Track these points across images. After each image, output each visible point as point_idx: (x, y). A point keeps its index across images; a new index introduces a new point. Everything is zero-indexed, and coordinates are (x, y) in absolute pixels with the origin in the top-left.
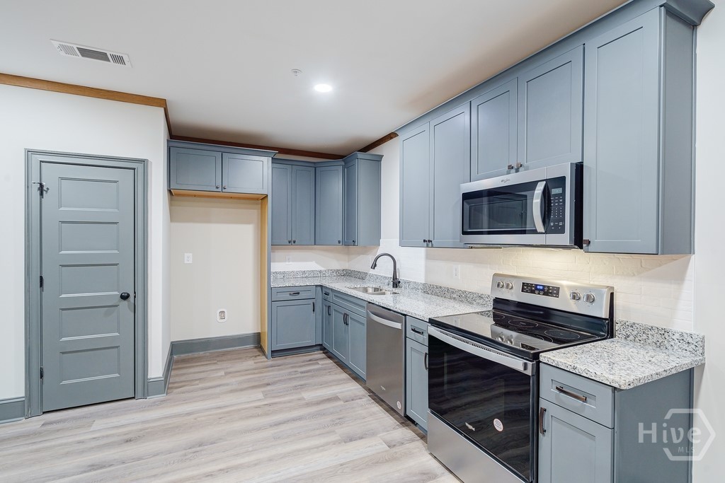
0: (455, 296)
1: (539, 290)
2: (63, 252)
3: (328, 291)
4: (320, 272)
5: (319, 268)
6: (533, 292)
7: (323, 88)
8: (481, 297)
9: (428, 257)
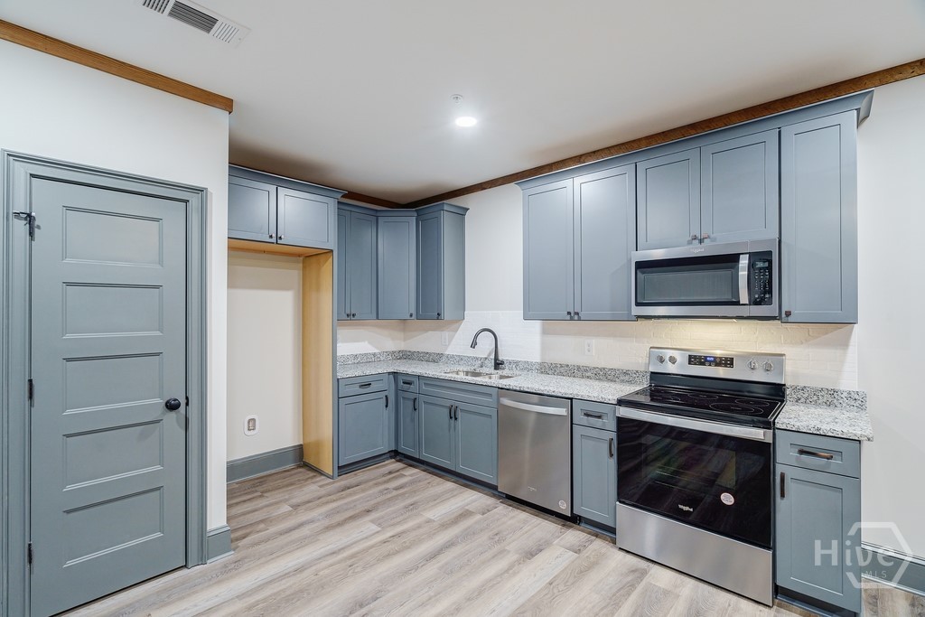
0: (589, 374)
1: (710, 362)
2: (68, 336)
3: (408, 379)
4: (374, 355)
5: (370, 349)
6: (702, 364)
7: (466, 121)
8: (626, 373)
9: (545, 332)
